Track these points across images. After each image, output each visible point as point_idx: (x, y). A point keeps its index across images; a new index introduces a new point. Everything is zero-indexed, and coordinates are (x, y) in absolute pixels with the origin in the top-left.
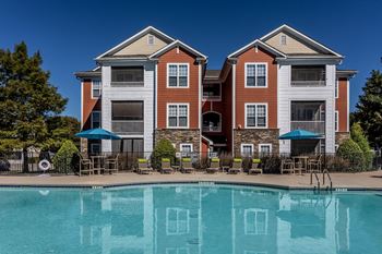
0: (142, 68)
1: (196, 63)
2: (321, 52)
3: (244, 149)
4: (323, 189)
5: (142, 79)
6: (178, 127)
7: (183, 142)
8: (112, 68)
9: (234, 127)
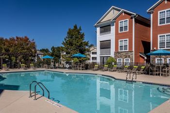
0: (110, 25)
1: (132, 18)
3: (157, 61)
4: (128, 81)
6: (123, 51)
7: (126, 58)
8: (100, 28)
9: (151, 49)
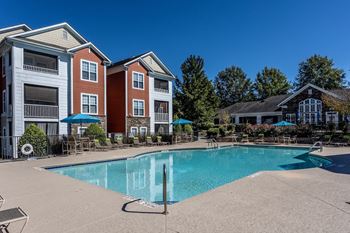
0: (56, 57)
1: (102, 64)
2: (167, 73)
3: (133, 131)
5: (57, 68)
8: (25, 50)
9: (127, 115)
